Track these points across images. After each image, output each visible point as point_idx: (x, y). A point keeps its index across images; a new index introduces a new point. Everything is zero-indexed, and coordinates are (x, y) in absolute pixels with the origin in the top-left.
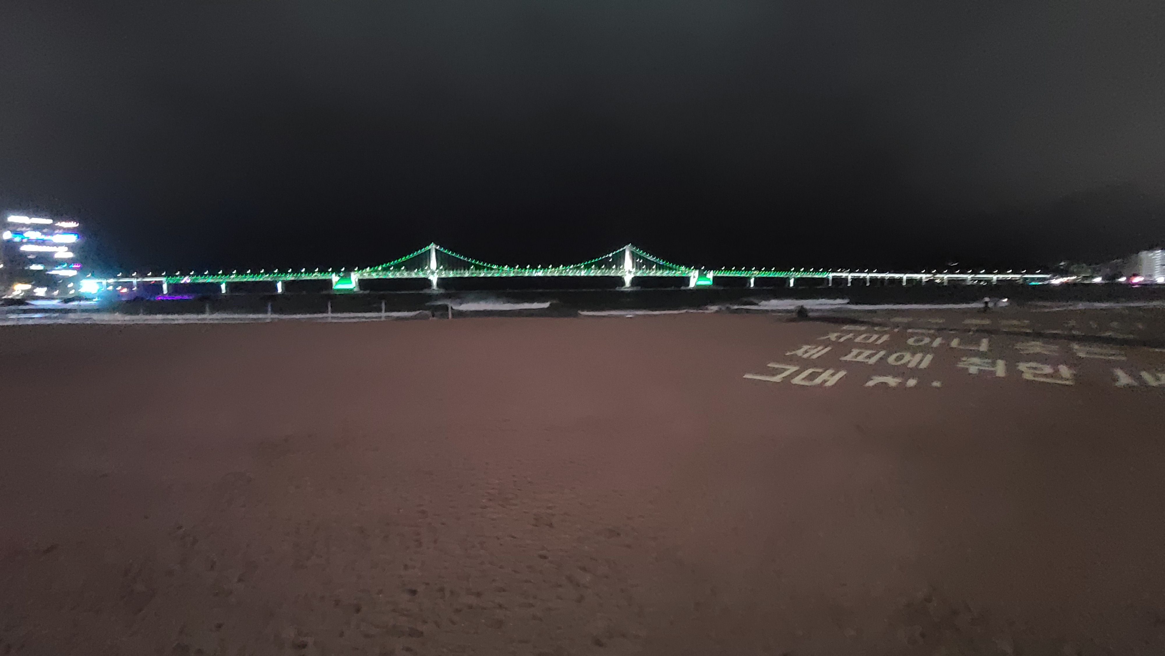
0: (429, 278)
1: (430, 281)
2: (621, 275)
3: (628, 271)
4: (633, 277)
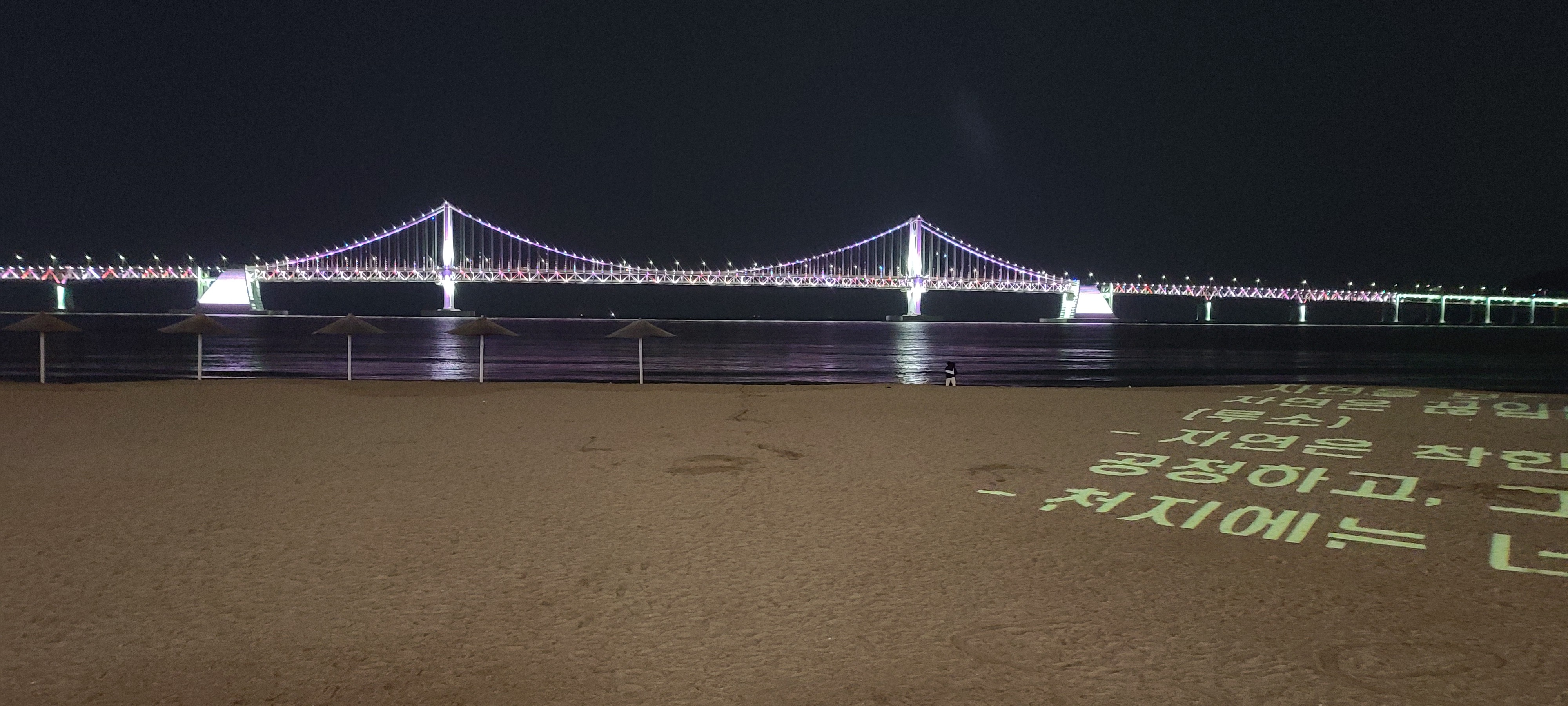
0: (439, 284)
1: (440, 290)
2: (899, 286)
3: (915, 279)
4: (925, 291)
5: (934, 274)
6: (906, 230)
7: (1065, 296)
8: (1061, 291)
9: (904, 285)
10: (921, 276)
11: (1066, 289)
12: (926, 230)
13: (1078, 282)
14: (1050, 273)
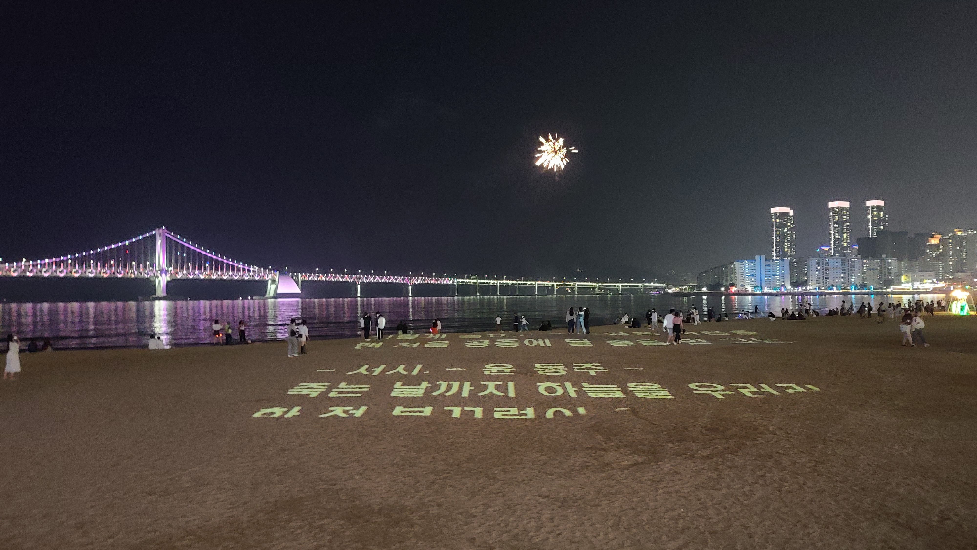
2: (149, 276)
3: (162, 271)
4: (169, 279)
5: (176, 267)
6: (154, 237)
7: (270, 282)
8: (267, 279)
9: (152, 275)
10: (167, 269)
11: (270, 277)
12: (169, 238)
13: (278, 273)
14: (259, 267)
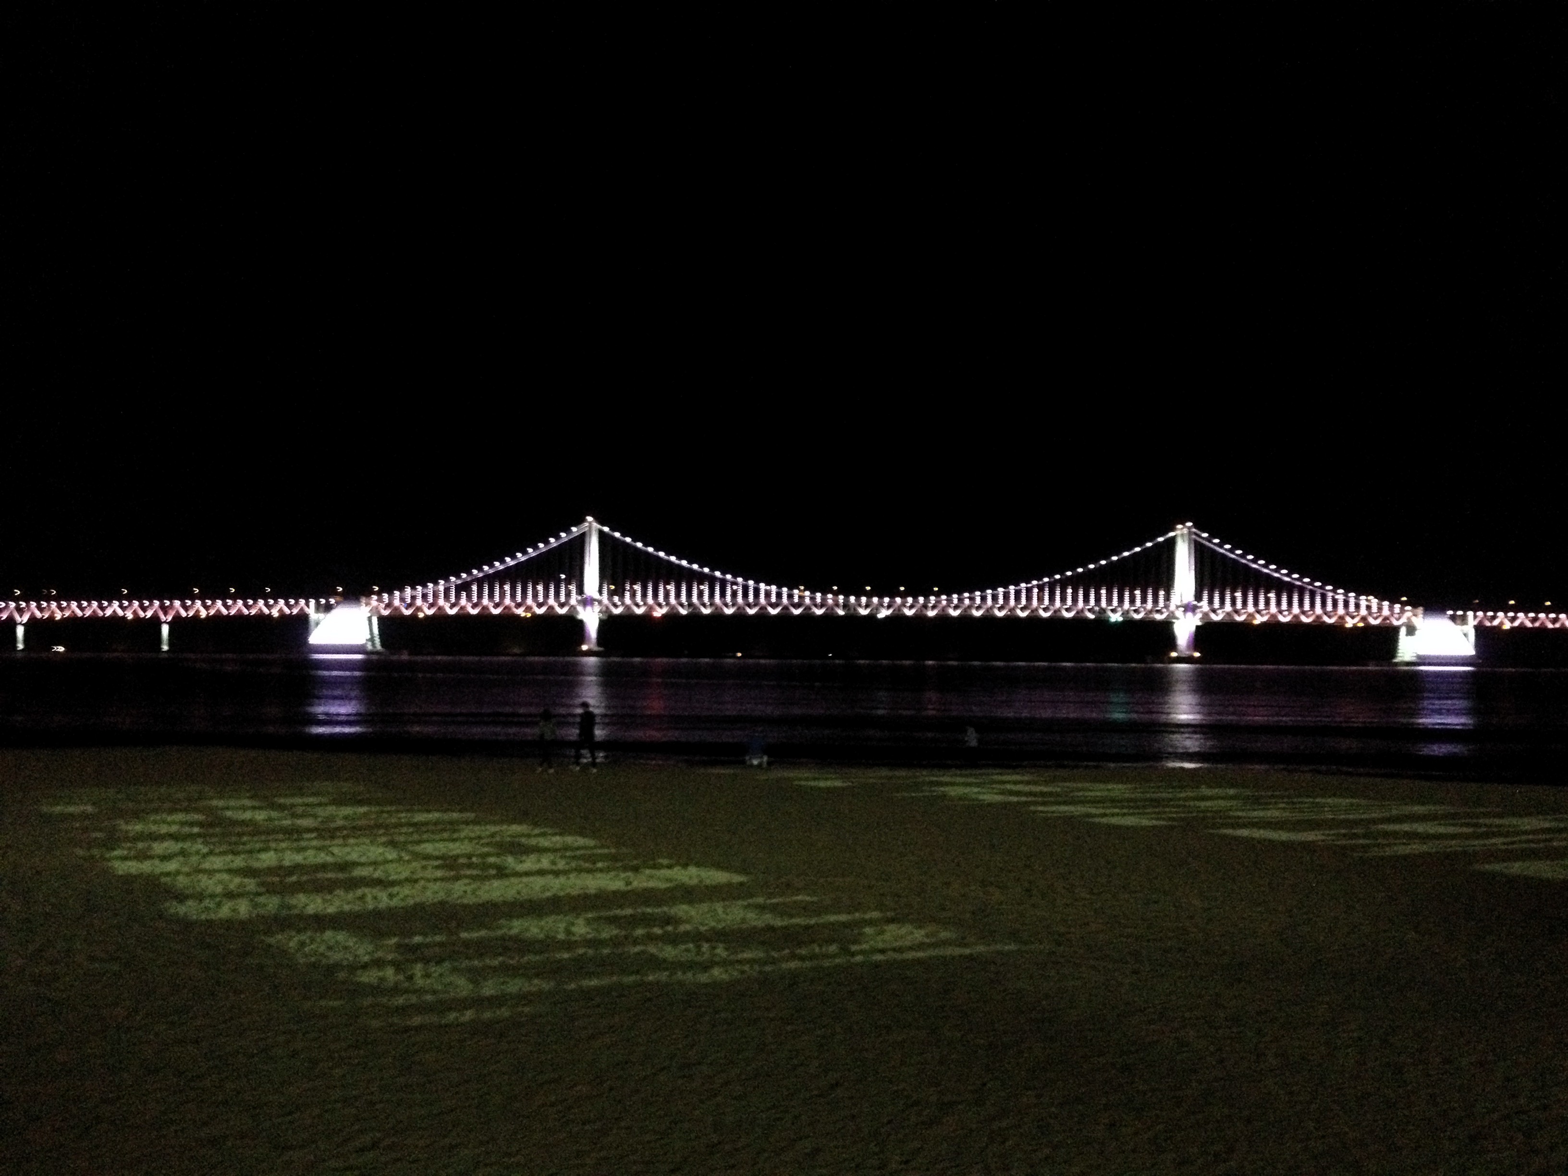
0: (580, 617)
1: (580, 624)
2: (1162, 616)
3: (1184, 606)
4: (1200, 624)
5: (1211, 600)
7: (1403, 631)
8: (1396, 623)
9: (1168, 614)
10: (1195, 603)
11: (1404, 620)
12: (1200, 541)
13: (1420, 610)
14: (1381, 598)
